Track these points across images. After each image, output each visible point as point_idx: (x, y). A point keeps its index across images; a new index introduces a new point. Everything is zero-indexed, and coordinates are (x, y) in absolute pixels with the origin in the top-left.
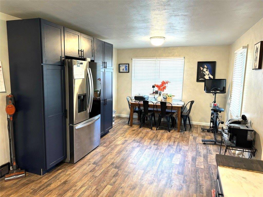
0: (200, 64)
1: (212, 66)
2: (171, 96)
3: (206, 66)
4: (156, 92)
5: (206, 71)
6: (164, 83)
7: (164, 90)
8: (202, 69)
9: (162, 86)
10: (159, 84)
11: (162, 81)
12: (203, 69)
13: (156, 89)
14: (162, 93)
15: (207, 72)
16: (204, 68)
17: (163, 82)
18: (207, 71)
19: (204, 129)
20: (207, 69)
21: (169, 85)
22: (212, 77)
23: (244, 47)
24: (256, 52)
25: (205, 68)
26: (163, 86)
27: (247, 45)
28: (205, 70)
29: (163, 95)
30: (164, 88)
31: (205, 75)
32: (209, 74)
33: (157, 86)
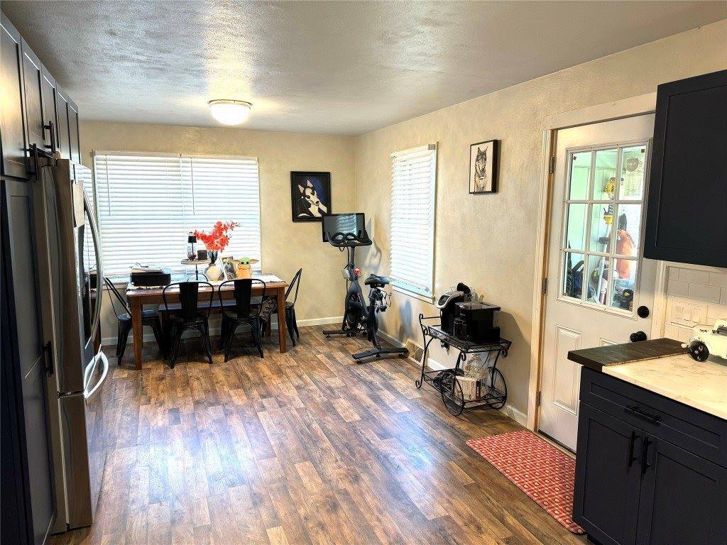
0: (298, 178)
1: (322, 182)
2: (247, 263)
3: (309, 184)
4: (202, 256)
5: (311, 196)
6: (220, 228)
7: (226, 247)
8: (301, 189)
9: (218, 237)
10: (208, 230)
11: (217, 221)
12: (304, 191)
13: (200, 246)
14: (220, 255)
15: (314, 198)
16: (306, 187)
17: (219, 224)
18: (313, 194)
19: (328, 334)
20: (313, 191)
21: (235, 233)
22: (324, 209)
23: (431, 147)
24: (477, 160)
25: (309, 187)
26: (220, 235)
27: (435, 143)
28: (308, 192)
29: (225, 260)
30: (225, 242)
31: (309, 205)
32: (317, 202)
33: (204, 238)
